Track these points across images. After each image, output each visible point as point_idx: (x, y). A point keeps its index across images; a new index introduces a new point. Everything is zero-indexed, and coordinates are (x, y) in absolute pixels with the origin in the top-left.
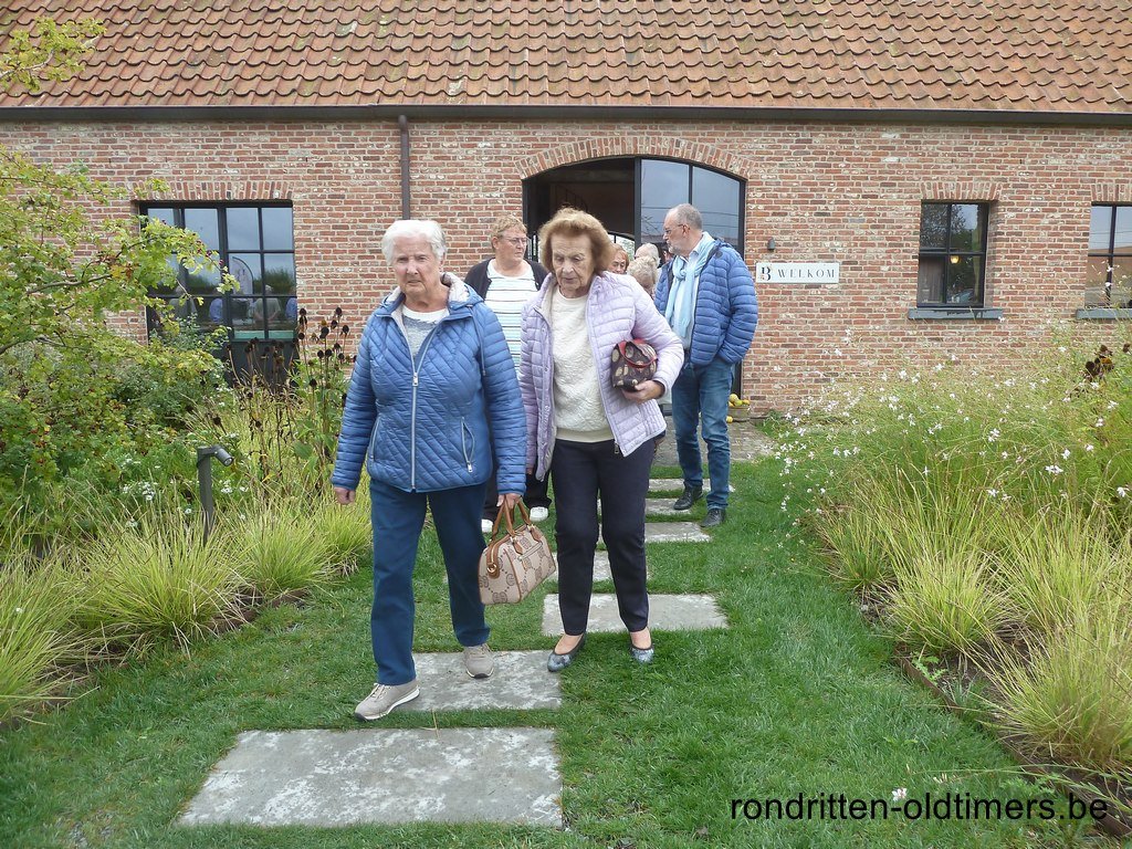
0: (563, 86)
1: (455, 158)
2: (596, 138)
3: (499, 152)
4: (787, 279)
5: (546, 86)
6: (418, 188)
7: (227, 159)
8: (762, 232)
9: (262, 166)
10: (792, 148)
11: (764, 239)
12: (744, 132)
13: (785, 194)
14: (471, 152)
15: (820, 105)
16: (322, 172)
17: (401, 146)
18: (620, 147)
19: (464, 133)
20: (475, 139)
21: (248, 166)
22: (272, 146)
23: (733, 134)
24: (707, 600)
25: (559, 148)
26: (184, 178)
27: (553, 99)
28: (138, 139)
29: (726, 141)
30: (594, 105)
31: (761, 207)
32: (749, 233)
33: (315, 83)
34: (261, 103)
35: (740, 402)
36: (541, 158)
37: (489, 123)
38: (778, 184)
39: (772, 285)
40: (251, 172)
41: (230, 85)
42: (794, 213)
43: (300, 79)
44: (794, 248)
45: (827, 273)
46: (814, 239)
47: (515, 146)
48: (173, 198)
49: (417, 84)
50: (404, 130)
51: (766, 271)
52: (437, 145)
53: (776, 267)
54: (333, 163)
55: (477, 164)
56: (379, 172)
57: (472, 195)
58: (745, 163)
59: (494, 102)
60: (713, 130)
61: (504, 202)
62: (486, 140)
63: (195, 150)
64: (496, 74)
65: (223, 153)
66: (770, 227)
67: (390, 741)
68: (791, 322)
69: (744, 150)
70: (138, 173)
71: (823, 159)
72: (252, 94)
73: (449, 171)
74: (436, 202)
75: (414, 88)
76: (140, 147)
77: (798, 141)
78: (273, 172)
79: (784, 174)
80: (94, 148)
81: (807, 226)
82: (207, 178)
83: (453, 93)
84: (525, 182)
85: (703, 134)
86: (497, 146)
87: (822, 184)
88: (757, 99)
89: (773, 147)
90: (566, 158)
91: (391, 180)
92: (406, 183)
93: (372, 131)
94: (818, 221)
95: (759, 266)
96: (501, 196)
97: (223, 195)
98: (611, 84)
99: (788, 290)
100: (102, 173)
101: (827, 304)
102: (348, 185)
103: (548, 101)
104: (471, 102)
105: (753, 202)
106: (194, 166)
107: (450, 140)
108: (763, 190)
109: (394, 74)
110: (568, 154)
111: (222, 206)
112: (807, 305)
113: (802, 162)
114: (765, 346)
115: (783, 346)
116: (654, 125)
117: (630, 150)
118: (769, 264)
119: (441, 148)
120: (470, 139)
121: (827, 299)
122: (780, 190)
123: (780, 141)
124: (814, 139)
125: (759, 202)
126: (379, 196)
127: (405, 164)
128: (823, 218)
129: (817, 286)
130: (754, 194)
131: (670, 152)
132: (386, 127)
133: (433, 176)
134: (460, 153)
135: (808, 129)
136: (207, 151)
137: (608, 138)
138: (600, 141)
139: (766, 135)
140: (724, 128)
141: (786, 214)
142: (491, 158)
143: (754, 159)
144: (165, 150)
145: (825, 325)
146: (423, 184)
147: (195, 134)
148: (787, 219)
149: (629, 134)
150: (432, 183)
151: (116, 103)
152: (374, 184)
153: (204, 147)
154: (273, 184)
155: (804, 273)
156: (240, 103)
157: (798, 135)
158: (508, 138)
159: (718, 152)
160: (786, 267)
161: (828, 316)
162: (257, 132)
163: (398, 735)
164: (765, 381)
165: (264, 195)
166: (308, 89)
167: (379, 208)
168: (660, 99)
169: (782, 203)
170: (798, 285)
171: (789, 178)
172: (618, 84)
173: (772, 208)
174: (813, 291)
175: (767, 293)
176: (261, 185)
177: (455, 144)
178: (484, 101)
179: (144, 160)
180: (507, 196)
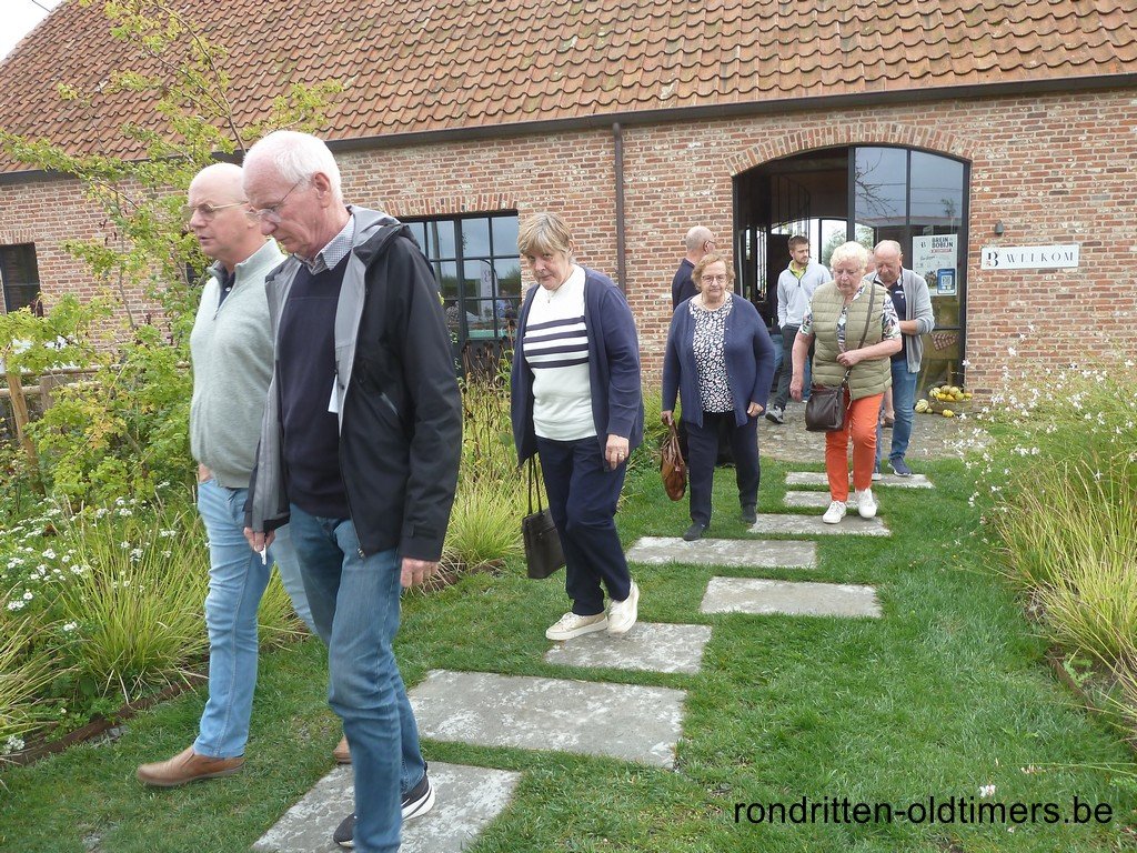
0: (774, 80)
1: (666, 160)
2: (807, 129)
3: (709, 151)
4: (1018, 265)
5: (756, 81)
6: (631, 191)
7: (462, 176)
8: (989, 216)
9: (491, 180)
10: (1023, 123)
11: (991, 222)
12: (968, 111)
13: (1015, 174)
14: (682, 152)
15: (1056, 75)
16: (544, 181)
17: (616, 152)
18: (832, 137)
19: (675, 135)
20: (686, 140)
21: (480, 180)
22: (500, 161)
23: (955, 114)
24: (869, 590)
25: (769, 142)
26: (426, 196)
27: (763, 94)
28: (388, 163)
29: (948, 122)
30: (804, 96)
31: (987, 189)
32: (974, 217)
33: (538, 99)
34: (490, 122)
35: (961, 395)
36: (750, 153)
37: (699, 123)
38: (1007, 163)
39: (1000, 271)
40: (483, 186)
41: (464, 108)
42: (1025, 193)
43: (524, 96)
44: (1025, 231)
45: (1065, 257)
46: (1048, 220)
47: (725, 144)
48: (417, 213)
49: (631, 90)
50: (617, 137)
51: (993, 256)
52: (649, 149)
53: (1004, 252)
54: (554, 172)
55: (688, 164)
56: (595, 178)
57: (682, 194)
58: (969, 144)
59: (704, 103)
60: (933, 111)
61: (714, 199)
62: (696, 140)
63: (435, 170)
64: (707, 74)
65: (459, 170)
66: (998, 209)
67: (545, 687)
68: (1022, 310)
69: (969, 130)
70: (388, 193)
71: (1061, 133)
72: (483, 114)
73: (661, 173)
74: (648, 203)
75: (630, 94)
76: (390, 170)
77: (1030, 116)
78: (500, 184)
79: (1015, 152)
80: (353, 173)
81: (1041, 207)
82: (444, 194)
83: (665, 97)
84: (735, 179)
85: (922, 117)
86: (707, 145)
87: (1058, 160)
88: (983, 75)
89: (1001, 124)
90: (776, 152)
91: (606, 185)
92: (620, 186)
93: (589, 140)
94: (1055, 200)
95: (985, 252)
96: (711, 194)
97: (458, 207)
98: (824, 73)
99: (1017, 276)
100: (360, 195)
101: (1064, 290)
102: (566, 192)
103: (757, 97)
104: (682, 104)
105: (978, 184)
106: (434, 184)
107: (661, 143)
108: (989, 170)
109: (610, 83)
110: (779, 148)
111: (457, 218)
112: (1041, 291)
113: (1035, 138)
114: (991, 336)
115: (1012, 336)
116: (868, 112)
117: (842, 139)
118: (996, 249)
119: (652, 151)
120: (681, 140)
121: (1064, 284)
122: (1009, 170)
123: (1009, 117)
124: (1049, 112)
125: (985, 184)
126: (594, 201)
127: (620, 168)
128: (1060, 197)
129: (1053, 271)
130: (979, 176)
131: (886, 137)
132: (601, 135)
133: (645, 179)
134: (671, 154)
135: (1043, 102)
136: (445, 169)
137: (819, 128)
138: (811, 132)
139: (993, 111)
140: (945, 108)
141: (1016, 195)
142: (701, 157)
143: (980, 138)
144: (411, 171)
145: (1062, 313)
146: (636, 186)
147: (435, 155)
148: (1018, 200)
149: (841, 123)
150: (644, 186)
151: (371, 133)
152: (591, 189)
153: (442, 166)
154: (501, 195)
155: (1038, 257)
156: (473, 124)
157: (1030, 109)
158: (718, 137)
159: (939, 135)
160: (1016, 251)
161: (1065, 303)
162: (487, 149)
163: (553, 683)
164: (991, 373)
165: (493, 206)
166: (532, 105)
167: (596, 212)
168: (875, 84)
169: (1011, 183)
170: (1030, 271)
171: (1019, 156)
172: (831, 72)
173: (999, 189)
174: (1048, 276)
175: (993, 280)
176: (491, 196)
177: (666, 146)
178: (694, 102)
179: (394, 181)
180: (717, 193)
